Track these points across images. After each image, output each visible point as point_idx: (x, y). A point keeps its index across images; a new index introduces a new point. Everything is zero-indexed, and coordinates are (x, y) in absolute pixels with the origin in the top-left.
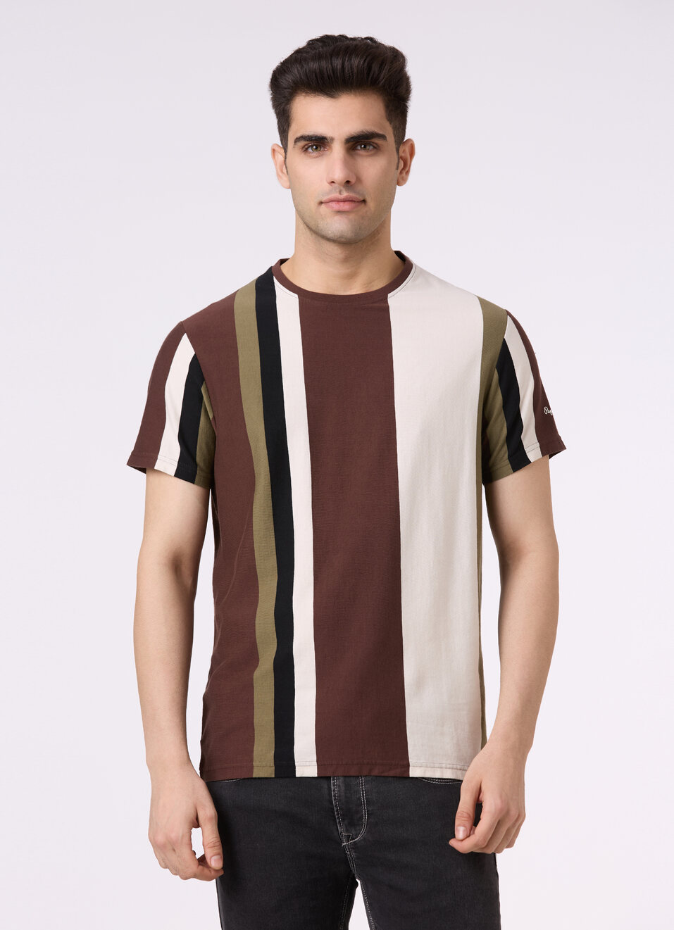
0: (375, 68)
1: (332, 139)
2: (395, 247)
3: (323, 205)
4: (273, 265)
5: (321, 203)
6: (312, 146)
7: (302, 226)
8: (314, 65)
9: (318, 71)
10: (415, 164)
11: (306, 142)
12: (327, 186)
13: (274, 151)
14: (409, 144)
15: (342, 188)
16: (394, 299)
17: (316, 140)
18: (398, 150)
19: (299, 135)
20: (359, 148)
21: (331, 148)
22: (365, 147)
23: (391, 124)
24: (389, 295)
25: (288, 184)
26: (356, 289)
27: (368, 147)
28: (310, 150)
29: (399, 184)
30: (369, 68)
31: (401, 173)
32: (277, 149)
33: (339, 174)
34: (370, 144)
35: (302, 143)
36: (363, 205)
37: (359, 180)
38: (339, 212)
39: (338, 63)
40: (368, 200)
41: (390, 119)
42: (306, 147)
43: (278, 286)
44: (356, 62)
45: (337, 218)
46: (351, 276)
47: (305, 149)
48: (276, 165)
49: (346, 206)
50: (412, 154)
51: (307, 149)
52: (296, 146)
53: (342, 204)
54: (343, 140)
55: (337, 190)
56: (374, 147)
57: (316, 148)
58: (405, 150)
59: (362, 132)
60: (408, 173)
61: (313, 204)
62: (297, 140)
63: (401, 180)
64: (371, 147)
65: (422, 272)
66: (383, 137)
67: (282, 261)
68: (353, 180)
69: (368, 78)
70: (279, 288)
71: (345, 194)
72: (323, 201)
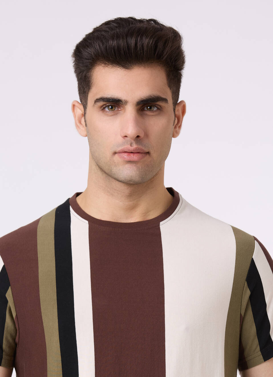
0: (160, 45)
1: (126, 102)
2: (167, 185)
3: (116, 155)
4: (70, 197)
5: (115, 153)
6: (108, 106)
7: (94, 167)
8: (113, 43)
9: (116, 48)
10: (186, 120)
11: (105, 103)
12: (120, 139)
13: (74, 106)
14: (182, 105)
15: (133, 141)
16: (165, 226)
17: (112, 101)
18: (174, 110)
19: (99, 97)
20: (146, 109)
21: (124, 109)
22: (150, 108)
23: (170, 89)
24: (161, 223)
25: (85, 133)
26: (135, 218)
27: (152, 108)
28: (107, 109)
29: (174, 136)
30: (156, 46)
31: (175, 127)
32: (76, 104)
33: (131, 130)
34: (155, 106)
35: (101, 103)
36: (148, 156)
37: (147, 135)
38: (130, 162)
39: (132, 42)
40: (152, 152)
41: (170, 86)
42: (104, 106)
43: (73, 214)
44: (146, 41)
45: (128, 166)
46: (132, 208)
47: (103, 108)
48: (75, 116)
49: (135, 157)
50: (184, 112)
51: (104, 108)
52: (96, 105)
53: (132, 155)
54: (135, 103)
55: (129, 143)
56: (158, 108)
57: (112, 108)
58: (179, 108)
59: (151, 96)
60: (180, 127)
61: (108, 154)
62: (97, 100)
63: (175, 133)
64: (155, 109)
65: (187, 205)
66: (165, 100)
67: (78, 194)
68: (142, 135)
69: (154, 54)
70: (74, 216)
71: (135, 146)
72: (117, 152)
